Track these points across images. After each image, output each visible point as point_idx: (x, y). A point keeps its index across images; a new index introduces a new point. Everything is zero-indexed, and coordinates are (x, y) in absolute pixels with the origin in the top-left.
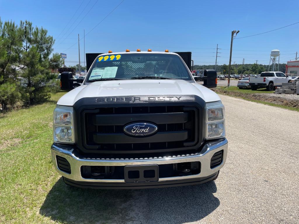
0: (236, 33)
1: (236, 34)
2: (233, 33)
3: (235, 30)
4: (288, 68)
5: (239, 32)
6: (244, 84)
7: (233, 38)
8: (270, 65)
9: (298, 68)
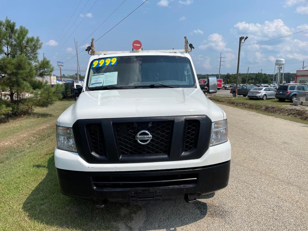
0: (244, 39)
1: (245, 41)
2: (241, 39)
3: (243, 36)
4: (298, 78)
5: (247, 38)
6: (255, 94)
7: (241, 45)
8: (275, 74)
9: (307, 77)
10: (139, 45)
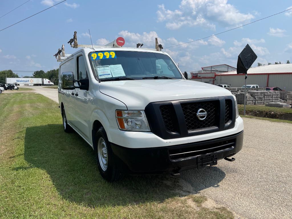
3: (139, 43)
10: (119, 41)
